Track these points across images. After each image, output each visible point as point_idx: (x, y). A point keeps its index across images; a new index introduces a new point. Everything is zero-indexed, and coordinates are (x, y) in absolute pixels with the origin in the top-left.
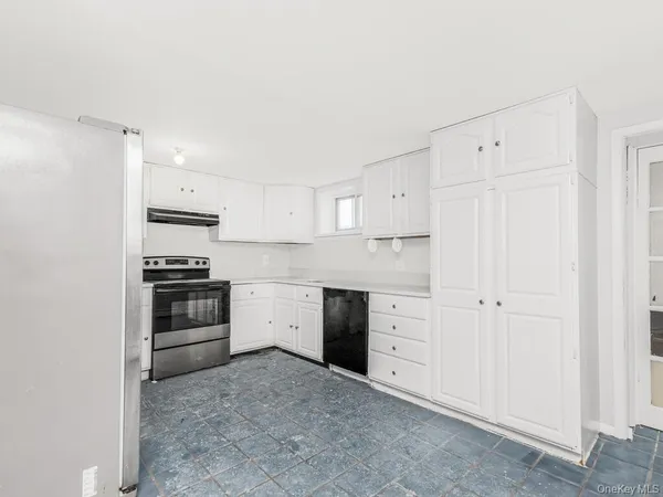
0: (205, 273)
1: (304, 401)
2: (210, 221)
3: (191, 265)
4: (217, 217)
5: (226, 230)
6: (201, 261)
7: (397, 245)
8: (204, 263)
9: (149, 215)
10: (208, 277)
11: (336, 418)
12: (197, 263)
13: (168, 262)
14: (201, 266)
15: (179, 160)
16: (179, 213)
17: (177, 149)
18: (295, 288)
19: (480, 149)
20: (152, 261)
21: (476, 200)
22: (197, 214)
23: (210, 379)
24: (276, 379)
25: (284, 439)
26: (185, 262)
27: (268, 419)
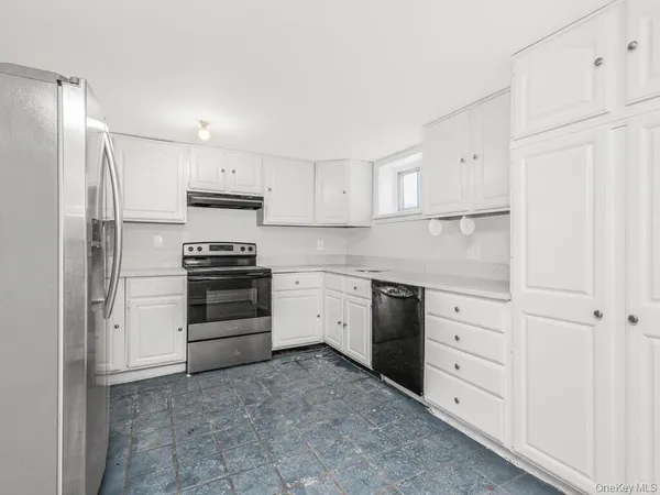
0: (252, 259)
1: (336, 422)
2: (255, 204)
3: (237, 251)
4: (262, 199)
5: (272, 213)
6: (247, 247)
7: (466, 226)
8: (250, 249)
9: (189, 198)
10: (254, 264)
11: (368, 457)
12: (243, 249)
13: (212, 248)
14: (246, 252)
15: (204, 135)
16: (221, 195)
17: (201, 122)
18: (343, 278)
19: (598, 63)
20: (195, 247)
21: (590, 148)
22: (239, 197)
23: (244, 378)
24: (313, 386)
25: (291, 481)
26: (230, 248)
27: (284, 444)
